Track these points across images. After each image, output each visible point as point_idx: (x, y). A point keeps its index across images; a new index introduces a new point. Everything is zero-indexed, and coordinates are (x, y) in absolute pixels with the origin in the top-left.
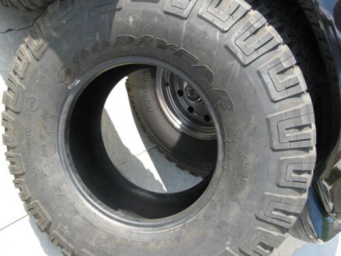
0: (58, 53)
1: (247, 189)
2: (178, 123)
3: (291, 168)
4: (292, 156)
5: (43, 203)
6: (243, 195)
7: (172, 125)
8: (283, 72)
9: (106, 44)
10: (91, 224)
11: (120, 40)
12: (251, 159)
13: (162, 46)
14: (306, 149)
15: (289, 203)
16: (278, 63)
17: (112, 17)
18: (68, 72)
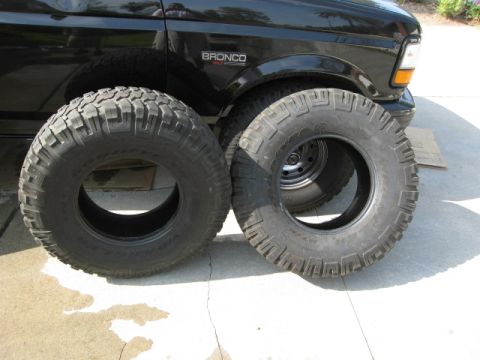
0: (264, 205)
1: (366, 130)
2: (308, 181)
3: (361, 106)
4: (356, 104)
5: (345, 254)
6: (369, 132)
7: (307, 186)
8: (316, 96)
9: (270, 177)
10: (365, 227)
11: (272, 169)
12: (352, 123)
13: (283, 147)
14: (354, 97)
15: (377, 112)
16: (311, 97)
17: (259, 167)
18: (275, 205)
